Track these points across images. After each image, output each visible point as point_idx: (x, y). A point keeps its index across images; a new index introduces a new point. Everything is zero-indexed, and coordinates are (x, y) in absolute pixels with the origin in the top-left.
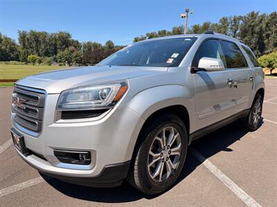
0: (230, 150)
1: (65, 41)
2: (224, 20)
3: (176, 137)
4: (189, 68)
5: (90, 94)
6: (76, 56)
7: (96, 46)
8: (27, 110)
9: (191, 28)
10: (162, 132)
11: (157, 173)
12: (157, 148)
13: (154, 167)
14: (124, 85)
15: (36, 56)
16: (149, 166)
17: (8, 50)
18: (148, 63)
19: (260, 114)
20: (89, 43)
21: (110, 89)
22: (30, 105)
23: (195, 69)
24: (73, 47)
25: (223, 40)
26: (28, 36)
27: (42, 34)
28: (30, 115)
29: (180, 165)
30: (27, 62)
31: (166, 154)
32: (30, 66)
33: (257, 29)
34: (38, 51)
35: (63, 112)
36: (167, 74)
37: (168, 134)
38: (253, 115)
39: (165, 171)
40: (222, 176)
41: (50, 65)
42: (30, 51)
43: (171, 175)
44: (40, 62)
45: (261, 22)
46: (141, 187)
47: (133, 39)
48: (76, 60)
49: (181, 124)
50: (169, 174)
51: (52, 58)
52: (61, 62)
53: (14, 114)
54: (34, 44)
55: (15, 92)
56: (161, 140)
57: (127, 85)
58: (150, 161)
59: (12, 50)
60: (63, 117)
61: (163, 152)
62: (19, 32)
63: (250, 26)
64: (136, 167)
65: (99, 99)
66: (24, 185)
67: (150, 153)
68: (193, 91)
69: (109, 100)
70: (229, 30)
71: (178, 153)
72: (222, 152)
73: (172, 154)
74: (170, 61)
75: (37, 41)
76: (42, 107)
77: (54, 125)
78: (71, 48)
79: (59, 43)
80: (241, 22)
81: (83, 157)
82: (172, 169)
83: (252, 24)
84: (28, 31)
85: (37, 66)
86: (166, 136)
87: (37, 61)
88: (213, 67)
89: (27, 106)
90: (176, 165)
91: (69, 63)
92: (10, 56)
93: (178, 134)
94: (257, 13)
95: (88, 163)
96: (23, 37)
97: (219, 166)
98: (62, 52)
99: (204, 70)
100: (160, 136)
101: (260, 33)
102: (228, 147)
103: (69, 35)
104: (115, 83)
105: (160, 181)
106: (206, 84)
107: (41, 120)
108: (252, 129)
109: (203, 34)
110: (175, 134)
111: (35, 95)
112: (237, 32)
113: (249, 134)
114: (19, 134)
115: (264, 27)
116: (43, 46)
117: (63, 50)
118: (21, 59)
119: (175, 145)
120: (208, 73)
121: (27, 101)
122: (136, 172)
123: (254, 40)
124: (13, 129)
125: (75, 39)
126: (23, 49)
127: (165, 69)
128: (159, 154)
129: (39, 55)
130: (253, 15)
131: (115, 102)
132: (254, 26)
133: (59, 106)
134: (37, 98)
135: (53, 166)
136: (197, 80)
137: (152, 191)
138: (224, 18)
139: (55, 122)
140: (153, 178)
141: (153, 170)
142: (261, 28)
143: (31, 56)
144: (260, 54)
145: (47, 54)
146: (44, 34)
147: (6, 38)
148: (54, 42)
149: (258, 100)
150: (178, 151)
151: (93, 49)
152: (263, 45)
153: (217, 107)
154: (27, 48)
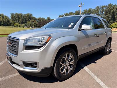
0: (96, 63)
1: (30, 17)
2: (98, 8)
3: (72, 57)
4: (78, 29)
5: (37, 40)
6: (35, 24)
7: (43, 19)
8: (12, 46)
9: (83, 11)
10: (66, 55)
11: (64, 71)
12: (64, 61)
13: (63, 69)
14: (50, 36)
15: (18, 24)
16: (60, 68)
17: (6, 21)
18: (62, 27)
19: (110, 48)
20: (40, 18)
21: (44, 38)
22: (13, 44)
23: (80, 29)
26: (15, 15)
27: (20, 14)
28: (14, 48)
29: (74, 68)
30: (14, 26)
31: (67, 64)
32: (15, 28)
33: (112, 11)
34: (18, 22)
35: (26, 47)
36: (68, 31)
37: (68, 56)
38: (106, 49)
39: (67, 71)
41: (24, 27)
42: (15, 22)
43: (70, 73)
44: (20, 26)
45: (113, 8)
46: (57, 77)
47: (59, 16)
48: (35, 25)
49: (74, 52)
50: (69, 72)
51: (24, 24)
52: (28, 26)
53: (8, 48)
54: (17, 19)
55: (8, 39)
56: (65, 58)
57: (51, 36)
58: (61, 67)
59: (8, 21)
60: (26, 49)
61: (66, 63)
62: (11, 14)
63: (109, 10)
64: (55, 69)
65: (40, 42)
66: (12, 76)
67: (61, 63)
68: (79, 39)
69: (44, 42)
70: (100, 12)
72: (92, 64)
73: (70, 64)
74: (70, 26)
75: (18, 17)
76: (18, 45)
77: (23, 52)
78: (33, 20)
79: (27, 18)
80: (105, 8)
82: (70, 70)
83: (110, 9)
84: (15, 13)
85: (19, 28)
86: (67, 56)
87: (18, 26)
88: (87, 29)
90: (72, 68)
91: (32, 27)
92: (7, 24)
94: (112, 4)
95: (36, 67)
96: (12, 16)
97: (90, 69)
99: (84, 30)
101: (113, 13)
102: (95, 62)
103: (31, 15)
105: (65, 74)
106: (84, 35)
107: (17, 50)
108: (106, 54)
109: (85, 15)
110: (71, 56)
112: (103, 13)
113: (105, 56)
114: (9, 56)
115: (115, 10)
116: (21, 19)
117: (29, 21)
118: (12, 25)
119: (71, 60)
120: (86, 31)
121: (12, 42)
122: (55, 71)
123: (111, 16)
124: (7, 54)
125: (34, 17)
126: (12, 21)
127: (67, 30)
128: (65, 64)
129: (19, 23)
130: (110, 5)
131: (46, 43)
132: (111, 10)
133: (24, 45)
134: (16, 41)
135: (22, 68)
136: (81, 34)
137: (62, 78)
138: (97, 7)
140: (62, 73)
141: (62, 70)
142: (114, 11)
143: (16, 24)
144: (113, 22)
145: (22, 23)
146: (21, 15)
147: (6, 16)
148: (25, 18)
149: (109, 42)
150: (73, 63)
151: (41, 21)
152: (115, 18)
153: (90, 45)
154: (14, 20)
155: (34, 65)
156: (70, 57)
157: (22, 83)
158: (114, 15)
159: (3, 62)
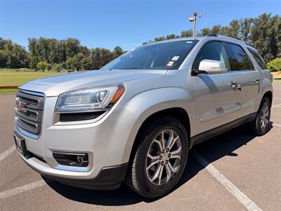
0: (236, 155)
1: (74, 48)
2: (235, 23)
3: (175, 140)
4: (190, 71)
5: (88, 96)
6: (85, 63)
7: (104, 52)
8: (28, 113)
9: (200, 32)
10: (161, 134)
11: (156, 176)
12: (156, 151)
13: (153, 169)
14: (121, 88)
15: (45, 63)
16: (147, 169)
17: (18, 57)
18: (152, 66)
19: (268, 118)
20: (97, 49)
21: (107, 91)
22: (30, 108)
23: (195, 72)
24: (82, 54)
25: (227, 43)
26: (38, 43)
27: (52, 41)
28: (31, 118)
29: (181, 169)
30: (37, 69)
31: (165, 157)
32: (40, 73)
33: (269, 31)
34: (47, 58)
35: (61, 115)
36: (165, 76)
37: (167, 137)
38: (260, 119)
39: (164, 174)
40: (224, 181)
41: (59, 72)
42: (39, 58)
43: (171, 179)
44: (49, 68)
45: (273, 24)
46: (139, 190)
48: (85, 67)
49: (181, 126)
50: (168, 177)
51: (61, 64)
52: (69, 68)
53: (17, 118)
54: (43, 51)
55: (18, 96)
56: (159, 143)
57: (124, 87)
58: (149, 164)
59: (22, 57)
60: (62, 120)
61: (162, 155)
62: (29, 39)
63: (262, 28)
64: (133, 170)
65: (97, 102)
66: (26, 187)
67: (149, 155)
68: (194, 95)
69: (106, 102)
70: (240, 33)
71: (178, 157)
72: (226, 157)
73: (172, 157)
74: (171, 64)
75: (47, 48)
76: (41, 110)
77: (53, 127)
78: (80, 54)
79: (67, 49)
80: (252, 24)
81: (81, 159)
82: (172, 173)
83: (264, 26)
84: (38, 38)
85: (47, 73)
86: (164, 138)
87: (46, 68)
88: (213, 70)
89: (28, 110)
90: (176, 169)
91: (78, 69)
92: (20, 63)
93: (178, 137)
94: (269, 15)
95: (85, 165)
96: (33, 44)
97: (222, 171)
98: (70, 59)
99: (204, 72)
100: (159, 138)
101: (272, 36)
102: (233, 152)
103: (77, 42)
104: (112, 86)
105: (159, 184)
106: (206, 87)
107: (40, 123)
108: (260, 133)
109: (206, 37)
110: (175, 137)
111: (35, 98)
112: (249, 35)
113: (257, 138)
114: (20, 137)
115: (277, 28)
116: (52, 53)
117: (72, 57)
118: (31, 66)
119: (175, 148)
120: (210, 76)
121: (28, 104)
122: (134, 174)
123: (266, 43)
124: (15, 132)
125: (84, 46)
126: (33, 56)
127: (163, 72)
128: (158, 157)
129: (48, 62)
130: (264, 17)
131: (111, 104)
132: (266, 29)
133: (56, 110)
134: (37, 101)
135: (52, 168)
136: (198, 82)
137: (151, 194)
138: (234, 22)
139: (53, 125)
140: (151, 181)
141: (152, 173)
142: (273, 31)
143: (41, 63)
144: (273, 57)
145: (56, 61)
146: (54, 41)
147: (17, 46)
148: (63, 48)
149: (265, 104)
150: (178, 154)
151: (101, 55)
152: (276, 47)
153: (220, 110)
154: (37, 55)
155: (80, 159)
156: (172, 140)
157: (51, 205)
158: (273, 40)
159: (7, 153)
